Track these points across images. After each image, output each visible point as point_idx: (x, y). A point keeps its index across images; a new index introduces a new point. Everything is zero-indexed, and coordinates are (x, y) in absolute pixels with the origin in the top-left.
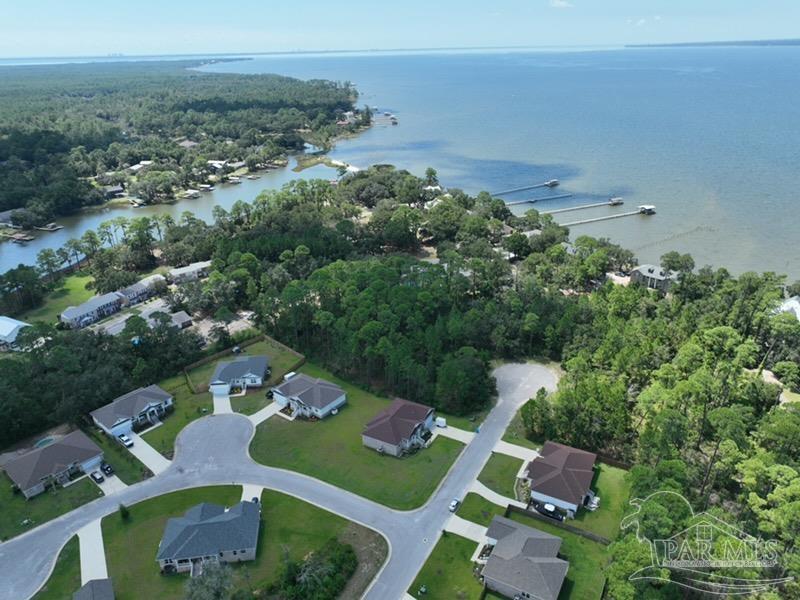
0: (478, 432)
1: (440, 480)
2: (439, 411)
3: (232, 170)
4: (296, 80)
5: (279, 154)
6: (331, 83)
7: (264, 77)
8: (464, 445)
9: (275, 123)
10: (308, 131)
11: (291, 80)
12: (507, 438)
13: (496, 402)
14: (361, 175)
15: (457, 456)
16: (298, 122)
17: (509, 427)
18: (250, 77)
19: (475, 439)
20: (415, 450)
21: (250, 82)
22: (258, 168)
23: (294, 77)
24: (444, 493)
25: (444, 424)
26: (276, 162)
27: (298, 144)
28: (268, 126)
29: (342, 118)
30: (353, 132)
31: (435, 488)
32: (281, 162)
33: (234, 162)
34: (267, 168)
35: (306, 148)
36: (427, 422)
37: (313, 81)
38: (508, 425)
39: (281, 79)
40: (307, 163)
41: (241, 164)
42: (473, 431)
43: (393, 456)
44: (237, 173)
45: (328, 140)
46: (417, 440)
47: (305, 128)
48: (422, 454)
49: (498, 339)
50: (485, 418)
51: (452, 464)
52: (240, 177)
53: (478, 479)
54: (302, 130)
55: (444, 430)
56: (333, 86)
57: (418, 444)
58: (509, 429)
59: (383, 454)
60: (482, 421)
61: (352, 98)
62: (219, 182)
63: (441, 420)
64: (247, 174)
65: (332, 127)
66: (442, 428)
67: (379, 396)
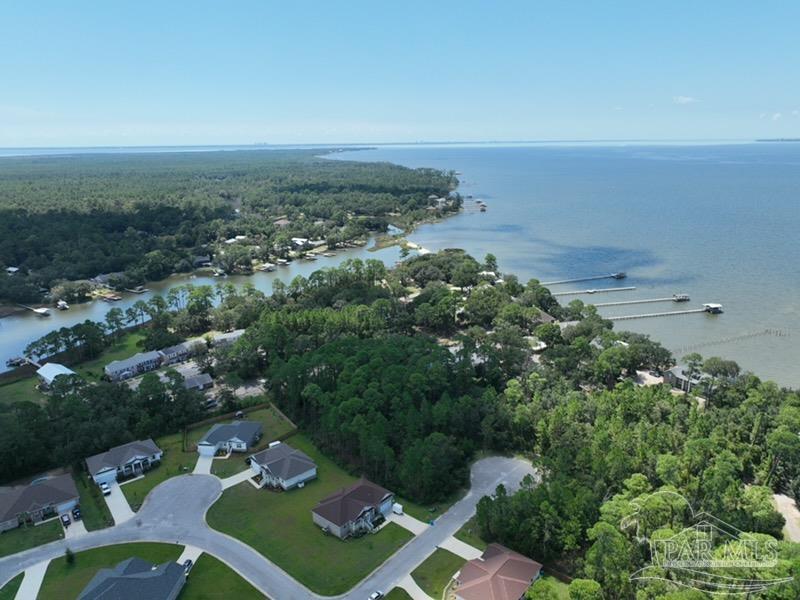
0: (432, 524)
1: (373, 569)
2: (399, 496)
3: (311, 247)
4: (405, 169)
5: (360, 235)
6: (437, 172)
7: (377, 165)
8: (414, 535)
9: (368, 206)
10: (398, 214)
11: (400, 168)
12: (460, 536)
13: (465, 494)
14: (425, 258)
15: (400, 547)
16: (389, 207)
17: (467, 523)
18: (365, 165)
19: (426, 531)
20: (362, 533)
22: (338, 247)
23: (404, 166)
24: (372, 583)
25: (401, 511)
26: (355, 242)
27: (382, 227)
28: (361, 209)
29: (434, 203)
30: (440, 217)
31: (364, 577)
32: (359, 243)
33: (316, 240)
34: (346, 247)
35: (389, 230)
36: (383, 508)
37: (420, 170)
38: (467, 520)
39: (392, 167)
40: (384, 244)
41: (322, 242)
42: (428, 522)
43: (337, 537)
44: (315, 250)
45: (411, 223)
46: (367, 524)
47: (396, 212)
48: (366, 539)
49: (486, 429)
50: (447, 509)
51: (391, 555)
52: (316, 254)
53: (411, 574)
54: (392, 214)
55: (402, 517)
56: (439, 174)
57: (366, 528)
58: (466, 526)
59: (329, 533)
60: (442, 513)
61: (452, 185)
62: (298, 258)
63: (398, 507)
64: (325, 252)
65: (422, 211)
66: (398, 515)
67: (351, 474)
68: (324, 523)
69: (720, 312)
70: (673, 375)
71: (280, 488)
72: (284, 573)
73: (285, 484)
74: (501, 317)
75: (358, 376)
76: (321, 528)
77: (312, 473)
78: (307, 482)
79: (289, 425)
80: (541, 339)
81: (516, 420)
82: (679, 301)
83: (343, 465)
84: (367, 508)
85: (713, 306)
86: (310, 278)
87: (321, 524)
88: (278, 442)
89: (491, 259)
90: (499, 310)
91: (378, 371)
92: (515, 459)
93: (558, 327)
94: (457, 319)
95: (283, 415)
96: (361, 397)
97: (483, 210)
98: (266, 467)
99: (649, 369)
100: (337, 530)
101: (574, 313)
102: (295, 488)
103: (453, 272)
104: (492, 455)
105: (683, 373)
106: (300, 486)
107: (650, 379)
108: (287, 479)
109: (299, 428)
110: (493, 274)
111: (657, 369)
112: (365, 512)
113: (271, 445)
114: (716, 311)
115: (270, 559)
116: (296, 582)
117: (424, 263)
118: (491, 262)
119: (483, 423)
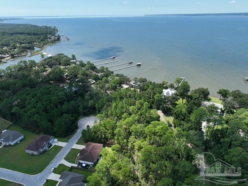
0: (68, 142)
1: (51, 161)
2: (55, 137)
3: (4, 58)
4: (37, 26)
5: (24, 51)
6: (49, 27)
7: (25, 25)
8: (63, 147)
9: (25, 41)
10: (37, 43)
11: (35, 26)
12: (77, 143)
13: (77, 131)
14: (50, 58)
15: (59, 152)
16: (33, 40)
17: (79, 139)
18: (20, 25)
19: (67, 145)
20: (45, 151)
21: (20, 26)
22: (15, 57)
23: (36, 25)
24: (51, 165)
25: (57, 141)
26: (22, 54)
27: (32, 48)
28: (22, 42)
29: (50, 38)
30: (53, 43)
31: (49, 164)
32: (24, 54)
33: (5, 55)
34: (19, 56)
35: (35, 49)
36: (51, 142)
37: (43, 26)
38: (79, 138)
39: (31, 26)
40: (34, 54)
41: (8, 55)
42: (67, 142)
43: (36, 155)
44: (6, 59)
45: (43, 46)
46: (46, 148)
47: (36, 42)
48: (47, 153)
49: (81, 110)
50: (72, 137)
51: (56, 155)
52: (6, 60)
53: (64, 159)
54: (35, 43)
55: (58, 143)
56: (50, 28)
57: (46, 149)
58: (79, 140)
59: (33, 155)
60: (71, 138)
61: (56, 32)
63: (56, 140)
64: (10, 59)
65: (46, 41)
66: (56, 142)
67: (37, 134)
68: (30, 152)
69: (141, 65)
70: (131, 84)
71: (10, 145)
72: (18, 172)
73: (12, 144)
74: (80, 74)
75: (33, 101)
76: (29, 154)
77: (22, 137)
78: (21, 141)
79: (9, 123)
80: (94, 80)
81: (89, 105)
82: (130, 63)
83: (34, 132)
84: (45, 143)
85: (139, 64)
86: (6, 69)
87: (29, 153)
88: (6, 130)
89: (73, 56)
90: (79, 72)
91: (40, 98)
92: (91, 117)
93: (98, 75)
94: (65, 77)
95: (5, 120)
96: (35, 108)
97: (68, 40)
98: (3, 140)
99: (124, 84)
100: (35, 153)
101: (102, 70)
102: (16, 144)
103: (61, 61)
104: (83, 117)
105: (133, 83)
106: (18, 142)
107: (125, 86)
108: (12, 141)
109: (13, 123)
110: (75, 61)
111: (127, 83)
112: (45, 145)
113: (3, 132)
114: (139, 65)
115: (11, 170)
116: (24, 174)
117: (50, 60)
118: (74, 57)
119: (79, 108)
